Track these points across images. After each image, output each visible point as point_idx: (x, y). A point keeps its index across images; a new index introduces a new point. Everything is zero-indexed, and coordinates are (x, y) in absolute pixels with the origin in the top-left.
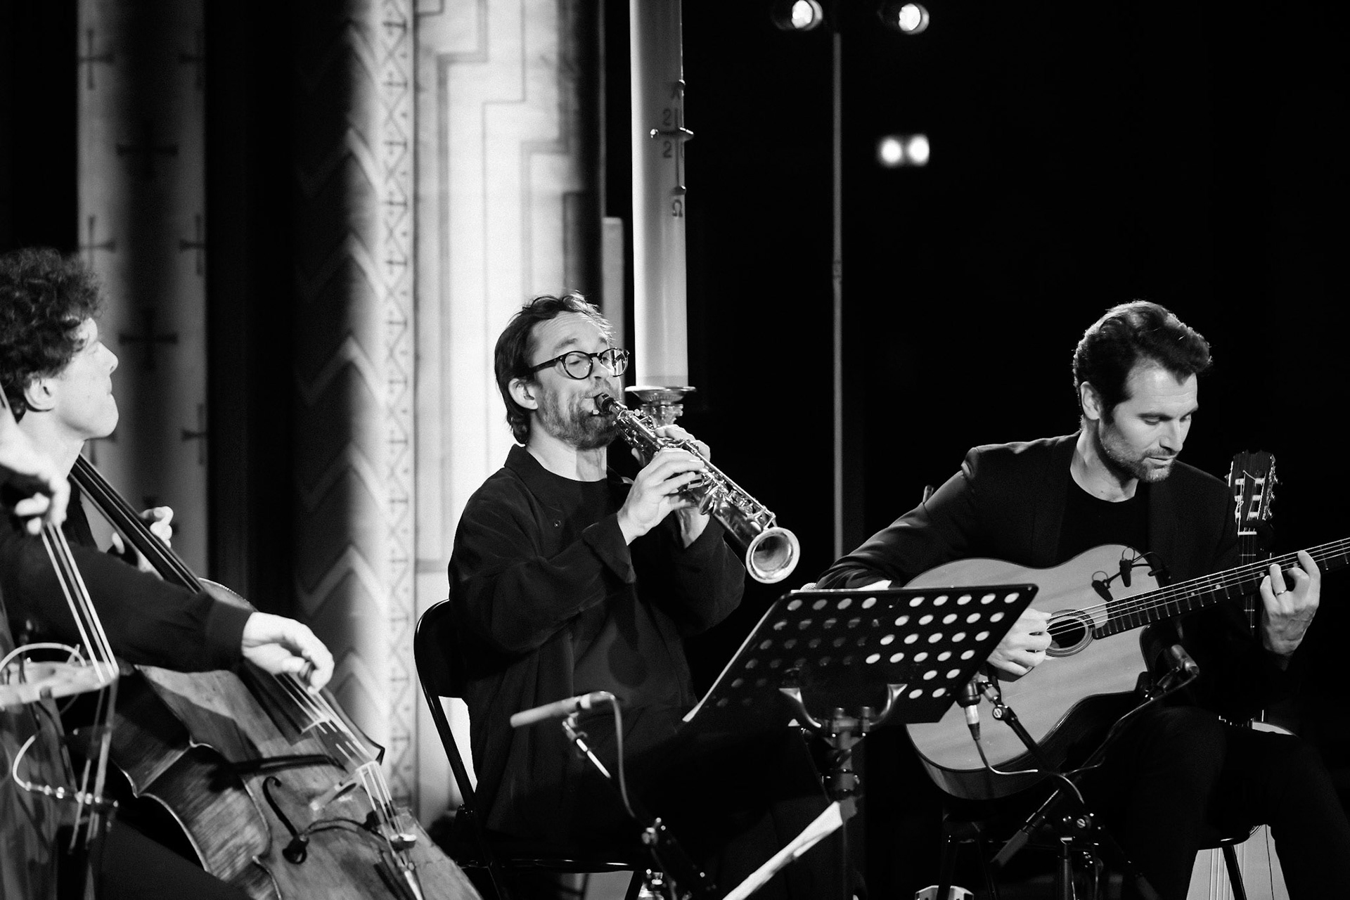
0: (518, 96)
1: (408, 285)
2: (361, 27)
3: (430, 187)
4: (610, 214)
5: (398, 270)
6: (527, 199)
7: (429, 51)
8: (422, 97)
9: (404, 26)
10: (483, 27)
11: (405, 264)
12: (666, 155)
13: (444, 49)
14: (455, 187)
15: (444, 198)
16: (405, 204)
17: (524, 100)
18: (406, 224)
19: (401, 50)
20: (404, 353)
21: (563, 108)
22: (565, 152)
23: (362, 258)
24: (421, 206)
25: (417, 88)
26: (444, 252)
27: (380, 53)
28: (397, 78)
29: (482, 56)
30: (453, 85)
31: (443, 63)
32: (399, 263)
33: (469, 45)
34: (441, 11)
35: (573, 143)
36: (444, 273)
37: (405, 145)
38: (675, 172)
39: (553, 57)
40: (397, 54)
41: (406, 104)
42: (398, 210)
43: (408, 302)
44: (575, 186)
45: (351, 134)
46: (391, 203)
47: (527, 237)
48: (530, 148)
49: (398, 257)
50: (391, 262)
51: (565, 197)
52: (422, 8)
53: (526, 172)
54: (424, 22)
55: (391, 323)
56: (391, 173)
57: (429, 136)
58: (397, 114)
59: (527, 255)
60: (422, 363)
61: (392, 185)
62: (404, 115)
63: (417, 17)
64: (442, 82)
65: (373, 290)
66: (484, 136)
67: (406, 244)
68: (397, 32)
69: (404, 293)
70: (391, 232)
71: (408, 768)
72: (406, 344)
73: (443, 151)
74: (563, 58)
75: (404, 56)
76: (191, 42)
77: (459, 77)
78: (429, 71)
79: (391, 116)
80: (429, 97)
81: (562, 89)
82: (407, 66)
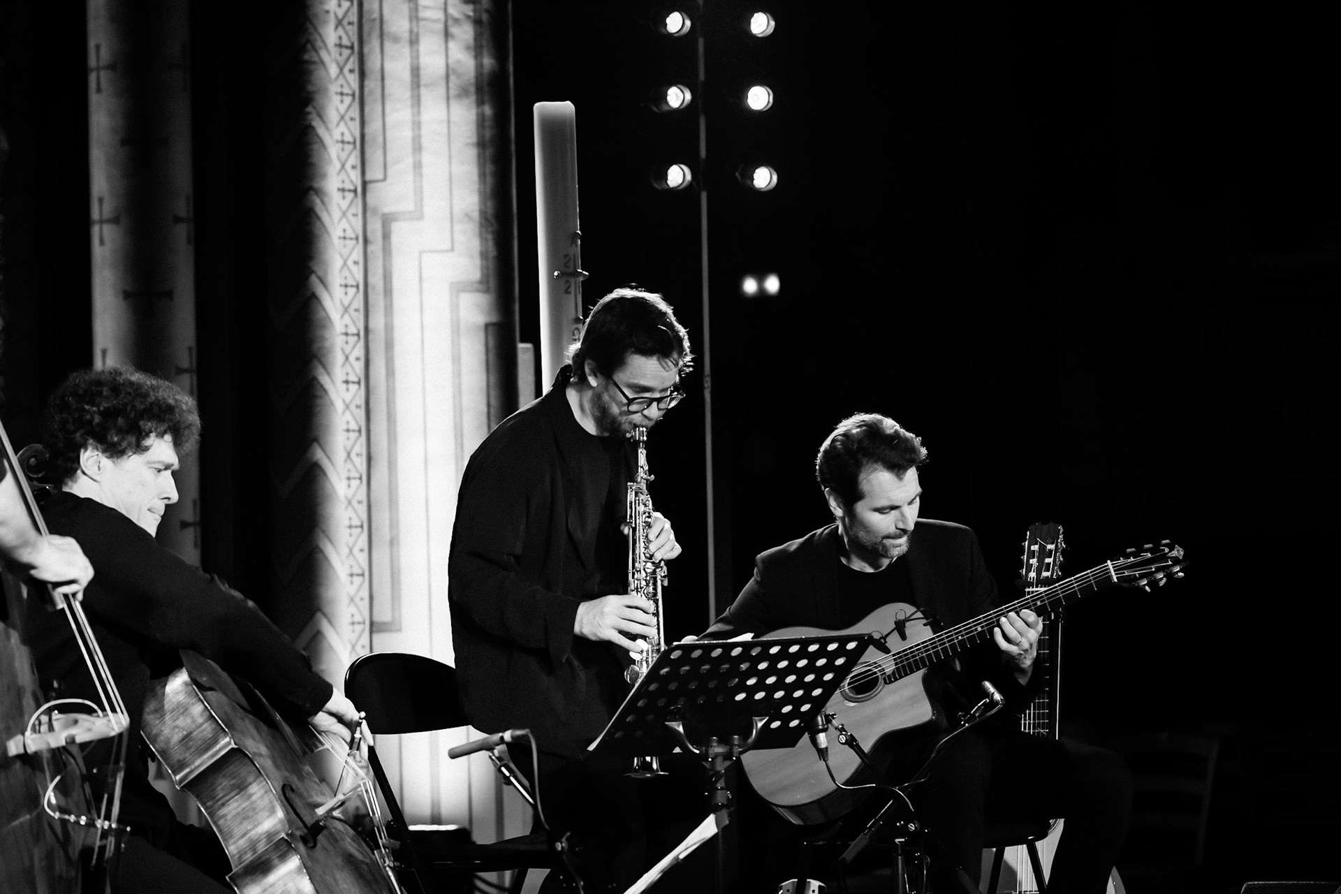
0: (448, 246)
1: (361, 400)
2: (319, 192)
3: (378, 322)
4: (522, 341)
5: (353, 388)
6: (456, 328)
7: (375, 211)
8: (370, 248)
9: (355, 191)
10: (419, 192)
11: (359, 383)
12: (567, 292)
13: (387, 210)
14: (398, 320)
15: (389, 328)
16: (358, 335)
17: (452, 249)
18: (359, 351)
19: (353, 210)
20: (359, 455)
21: (484, 255)
22: (487, 291)
23: (324, 380)
24: (371, 337)
25: (366, 241)
26: (390, 373)
27: (336, 214)
28: (350, 234)
29: (418, 215)
30: (395, 238)
31: (387, 221)
32: (353, 382)
33: (408, 206)
34: (385, 179)
35: (493, 283)
36: (391, 392)
37: (357, 287)
38: (574, 306)
39: (476, 215)
40: (349, 214)
41: (357, 254)
42: (352, 340)
43: (361, 413)
44: (494, 318)
45: (313, 278)
46: (346, 334)
47: (456, 359)
48: (458, 288)
49: (352, 378)
50: (347, 382)
51: (487, 326)
52: (368, 177)
53: (455, 308)
54: (370, 186)
55: (348, 431)
56: (346, 310)
57: (376, 280)
58: (350, 263)
59: (457, 374)
60: (373, 463)
61: (347, 319)
62: (356, 263)
63: (365, 184)
64: (386, 236)
65: (332, 404)
66: (421, 280)
67: (359, 366)
68: (350, 196)
69: (358, 407)
70: (347, 358)
72: (360, 447)
73: (388, 292)
74: (483, 213)
75: (355, 215)
76: (182, 207)
77: (400, 231)
78: (375, 227)
79: (345, 264)
80: (376, 248)
81: (483, 240)
82: (358, 223)
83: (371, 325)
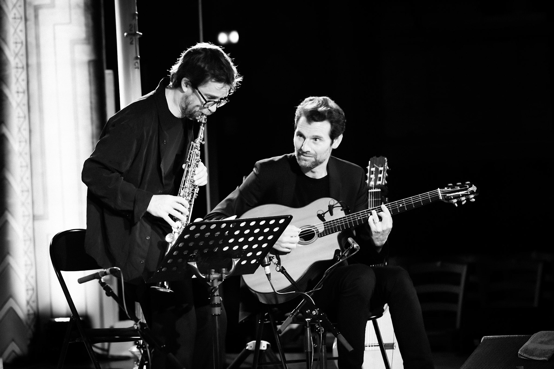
0: (68, 21)
1: (25, 101)
3: (33, 60)
4: (108, 68)
5: (21, 95)
6: (73, 64)
7: (30, 4)
8: (28, 23)
11: (24, 92)
12: (131, 43)
13: (37, 3)
14: (43, 60)
15: (39, 65)
16: (23, 68)
17: (70, 22)
18: (24, 76)
19: (19, 4)
20: (25, 130)
21: (87, 25)
22: (89, 43)
23: (7, 91)
24: (30, 69)
25: (26, 20)
26: (40, 87)
27: (10, 5)
28: (18, 16)
29: (52, 5)
30: (41, 18)
31: (36, 9)
32: (21, 92)
33: (47, 1)
35: (91, 40)
36: (40, 96)
37: (22, 43)
38: (135, 51)
39: (82, 4)
40: (17, 5)
41: (22, 26)
42: (20, 70)
43: (26, 108)
44: (93, 58)
46: (17, 68)
47: (74, 80)
48: (73, 43)
49: (21, 90)
50: (18, 92)
51: (90, 62)
53: (72, 53)
55: (19, 117)
56: (16, 55)
57: (32, 39)
58: (18, 30)
59: (74, 87)
60: (32, 133)
61: (17, 60)
62: (21, 31)
64: (36, 16)
65: (10, 104)
66: (55, 38)
67: (24, 84)
69: (24, 105)
70: (17, 80)
71: (34, 302)
72: (26, 126)
73: (38, 46)
74: (86, 5)
75: (20, 6)
77: (43, 14)
78: (31, 12)
79: (16, 30)
80: (31, 23)
81: (86, 18)
82: (22, 10)
83: (30, 62)
